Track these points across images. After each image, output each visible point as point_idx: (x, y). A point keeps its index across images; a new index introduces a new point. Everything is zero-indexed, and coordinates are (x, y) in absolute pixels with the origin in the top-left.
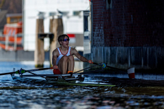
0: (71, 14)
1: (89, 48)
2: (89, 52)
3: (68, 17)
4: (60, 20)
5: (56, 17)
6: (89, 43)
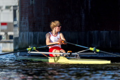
3: (2, 11)
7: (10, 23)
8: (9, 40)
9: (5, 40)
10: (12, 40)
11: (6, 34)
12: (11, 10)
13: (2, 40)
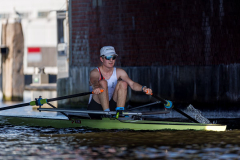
0: (34, 15)
1: (66, 69)
2: (67, 76)
3: (30, 21)
4: (18, 25)
5: (12, 21)
6: (65, 62)
7: (47, 49)
8: (47, 85)
9: (39, 85)
10: (55, 85)
11: (42, 70)
12: (49, 20)
13: (33, 85)
